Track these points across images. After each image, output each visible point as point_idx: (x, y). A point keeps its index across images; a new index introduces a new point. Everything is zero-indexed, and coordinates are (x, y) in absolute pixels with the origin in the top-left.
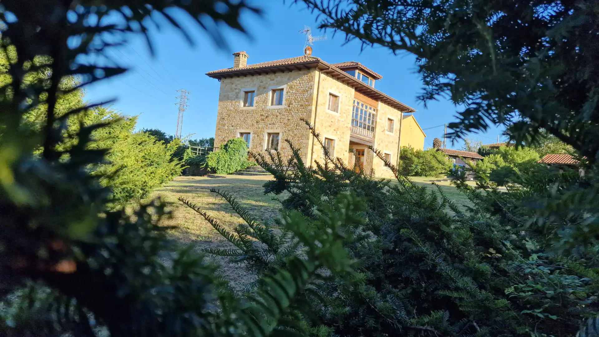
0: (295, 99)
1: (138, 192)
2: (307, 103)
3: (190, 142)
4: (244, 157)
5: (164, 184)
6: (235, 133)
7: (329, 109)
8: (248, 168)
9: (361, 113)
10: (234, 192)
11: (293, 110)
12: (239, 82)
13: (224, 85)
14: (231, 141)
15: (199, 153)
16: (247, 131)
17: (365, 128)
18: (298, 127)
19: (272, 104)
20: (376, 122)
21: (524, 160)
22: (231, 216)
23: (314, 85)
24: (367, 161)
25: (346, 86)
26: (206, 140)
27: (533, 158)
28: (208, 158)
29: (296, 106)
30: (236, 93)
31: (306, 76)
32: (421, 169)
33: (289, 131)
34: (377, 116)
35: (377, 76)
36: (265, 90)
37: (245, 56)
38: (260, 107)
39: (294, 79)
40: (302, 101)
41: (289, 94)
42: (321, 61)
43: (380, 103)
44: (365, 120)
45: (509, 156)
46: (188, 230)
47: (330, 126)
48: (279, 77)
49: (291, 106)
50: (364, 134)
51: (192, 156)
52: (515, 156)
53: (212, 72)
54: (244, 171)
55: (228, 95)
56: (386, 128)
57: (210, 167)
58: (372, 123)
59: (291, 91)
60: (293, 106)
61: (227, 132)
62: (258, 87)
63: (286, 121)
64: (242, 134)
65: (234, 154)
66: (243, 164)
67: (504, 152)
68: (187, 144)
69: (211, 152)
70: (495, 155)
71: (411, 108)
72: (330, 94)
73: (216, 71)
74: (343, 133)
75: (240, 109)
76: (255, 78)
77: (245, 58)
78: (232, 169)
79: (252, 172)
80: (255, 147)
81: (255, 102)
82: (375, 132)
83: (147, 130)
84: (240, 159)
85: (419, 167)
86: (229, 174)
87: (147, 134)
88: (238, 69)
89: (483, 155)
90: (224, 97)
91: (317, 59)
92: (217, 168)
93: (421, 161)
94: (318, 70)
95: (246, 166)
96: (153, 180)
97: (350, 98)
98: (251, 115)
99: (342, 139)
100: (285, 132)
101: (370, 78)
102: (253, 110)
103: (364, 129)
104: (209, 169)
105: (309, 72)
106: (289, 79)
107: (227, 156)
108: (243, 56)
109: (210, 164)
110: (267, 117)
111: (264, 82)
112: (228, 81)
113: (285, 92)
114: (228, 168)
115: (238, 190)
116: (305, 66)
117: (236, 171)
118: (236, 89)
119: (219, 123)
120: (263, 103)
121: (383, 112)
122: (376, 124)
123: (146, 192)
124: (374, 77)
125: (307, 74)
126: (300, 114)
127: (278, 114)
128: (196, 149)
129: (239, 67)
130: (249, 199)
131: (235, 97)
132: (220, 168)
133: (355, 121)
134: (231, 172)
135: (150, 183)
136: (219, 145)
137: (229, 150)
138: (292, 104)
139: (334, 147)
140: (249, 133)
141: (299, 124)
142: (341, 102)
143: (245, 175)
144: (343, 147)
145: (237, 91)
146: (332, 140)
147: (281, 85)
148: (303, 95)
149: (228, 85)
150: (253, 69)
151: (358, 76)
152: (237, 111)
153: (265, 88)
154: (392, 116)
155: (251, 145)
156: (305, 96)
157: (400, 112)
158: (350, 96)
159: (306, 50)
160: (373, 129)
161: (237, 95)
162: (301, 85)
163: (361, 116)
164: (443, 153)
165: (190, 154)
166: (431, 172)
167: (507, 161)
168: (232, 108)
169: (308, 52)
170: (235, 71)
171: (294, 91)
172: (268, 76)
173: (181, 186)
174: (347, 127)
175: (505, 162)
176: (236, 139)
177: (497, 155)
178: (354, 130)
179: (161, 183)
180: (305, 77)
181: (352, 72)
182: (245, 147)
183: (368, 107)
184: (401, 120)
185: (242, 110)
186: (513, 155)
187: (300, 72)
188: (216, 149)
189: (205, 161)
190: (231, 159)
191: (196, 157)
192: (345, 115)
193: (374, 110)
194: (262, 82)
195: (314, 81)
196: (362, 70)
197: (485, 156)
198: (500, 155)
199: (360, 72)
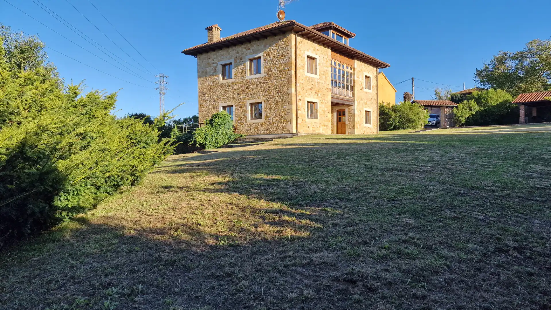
0: (274, 66)
1: (128, 179)
2: (286, 68)
3: (175, 122)
4: (230, 130)
5: (156, 165)
6: (217, 108)
7: (308, 72)
8: (235, 140)
9: (339, 73)
10: (236, 166)
11: (273, 77)
12: (215, 56)
13: (201, 61)
14: (215, 115)
15: (185, 131)
16: (230, 104)
17: (344, 87)
18: (279, 94)
19: (251, 74)
20: (354, 80)
21: (498, 103)
22: (248, 198)
23: (291, 48)
24: (348, 120)
25: (323, 47)
26: (189, 118)
27: (505, 99)
28: (195, 134)
29: (275, 73)
30: (214, 67)
31: (282, 40)
32: (399, 123)
33: (271, 99)
34: (354, 74)
35: (351, 34)
36: (242, 61)
37: (218, 29)
38: (239, 78)
39: (271, 45)
40: (281, 67)
41: (267, 61)
42: (296, 22)
43: (355, 61)
44: (343, 81)
45: (483, 100)
46: (199, 227)
47: (311, 89)
48: (255, 45)
49: (270, 73)
50: (343, 94)
51: (179, 135)
52: (489, 99)
53: (188, 49)
54: (232, 143)
55: (206, 70)
56: (364, 86)
57: (198, 143)
58: (351, 83)
59: (269, 58)
60: (272, 73)
61: (210, 107)
62: (235, 59)
63: (267, 89)
64: (224, 108)
65: (220, 128)
66: (229, 137)
67: (477, 97)
68: (172, 124)
69: (197, 128)
70: (468, 101)
71: (386, 63)
72: (308, 57)
73: (191, 48)
74: (324, 95)
75: (219, 83)
76: (230, 50)
77: (218, 31)
78: (220, 143)
79: (240, 143)
80: (239, 118)
81: (233, 74)
82: (354, 91)
83: (132, 115)
84: (226, 132)
85: (397, 121)
86: (218, 148)
87: (133, 118)
88: (213, 43)
89: (457, 102)
90: (202, 74)
91: (292, 22)
92: (206, 143)
93: (398, 115)
94: (293, 32)
95: (233, 138)
96: (143, 163)
97: (328, 59)
98: (231, 87)
99: (324, 101)
100: (267, 100)
101: (344, 37)
102: (233, 82)
103: (344, 89)
104: (197, 145)
105: (285, 37)
106: (265, 46)
107: (213, 130)
108: (215, 30)
109: (197, 140)
110: (247, 87)
111: (240, 53)
112: (204, 56)
113: (262, 60)
114: (216, 142)
115: (238, 163)
116: (280, 30)
117: (224, 145)
118: (213, 63)
119: (200, 100)
120: (242, 74)
121: (360, 70)
122: (354, 83)
123: (137, 177)
124: (348, 36)
125: (283, 39)
126: (280, 80)
127: (258, 83)
128: (182, 128)
129: (213, 41)
130: (257, 173)
131: (213, 71)
132: (207, 143)
133: (334, 83)
134: (219, 146)
135: (140, 167)
136: (204, 121)
137: (215, 124)
138: (271, 71)
139: (317, 110)
140: (232, 106)
141: (280, 90)
142: (319, 64)
143: (234, 147)
144: (326, 109)
145: (215, 65)
146: (314, 103)
147: (258, 53)
148: (281, 61)
149: (204, 61)
150: (228, 41)
151: (332, 36)
152: (217, 85)
153: (241, 59)
154: (368, 73)
155: (234, 118)
156: (284, 62)
157: (375, 69)
158: (327, 57)
159: (278, 15)
160: (352, 88)
161: (215, 69)
162: (278, 51)
163: (339, 76)
164: (419, 105)
165: (177, 133)
166: (408, 124)
167: (481, 105)
168: (212, 83)
169: (281, 16)
170: (210, 45)
171: (272, 58)
172: (243, 46)
173: (175, 166)
174: (327, 88)
175: (479, 106)
176: (220, 113)
177: (470, 101)
178: (334, 91)
179: (153, 165)
180: (281, 42)
181: (327, 32)
182: (230, 120)
183: (345, 66)
184: (377, 76)
185: (222, 84)
186: (486, 99)
187: (276, 38)
188: (202, 126)
189: (193, 138)
190: (218, 133)
191: (183, 135)
192: (324, 77)
193: (351, 69)
194: (238, 53)
195: (291, 45)
196: (336, 29)
197: (459, 103)
198: (473, 100)
199: (334, 32)
